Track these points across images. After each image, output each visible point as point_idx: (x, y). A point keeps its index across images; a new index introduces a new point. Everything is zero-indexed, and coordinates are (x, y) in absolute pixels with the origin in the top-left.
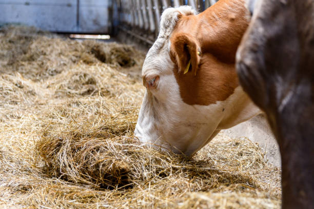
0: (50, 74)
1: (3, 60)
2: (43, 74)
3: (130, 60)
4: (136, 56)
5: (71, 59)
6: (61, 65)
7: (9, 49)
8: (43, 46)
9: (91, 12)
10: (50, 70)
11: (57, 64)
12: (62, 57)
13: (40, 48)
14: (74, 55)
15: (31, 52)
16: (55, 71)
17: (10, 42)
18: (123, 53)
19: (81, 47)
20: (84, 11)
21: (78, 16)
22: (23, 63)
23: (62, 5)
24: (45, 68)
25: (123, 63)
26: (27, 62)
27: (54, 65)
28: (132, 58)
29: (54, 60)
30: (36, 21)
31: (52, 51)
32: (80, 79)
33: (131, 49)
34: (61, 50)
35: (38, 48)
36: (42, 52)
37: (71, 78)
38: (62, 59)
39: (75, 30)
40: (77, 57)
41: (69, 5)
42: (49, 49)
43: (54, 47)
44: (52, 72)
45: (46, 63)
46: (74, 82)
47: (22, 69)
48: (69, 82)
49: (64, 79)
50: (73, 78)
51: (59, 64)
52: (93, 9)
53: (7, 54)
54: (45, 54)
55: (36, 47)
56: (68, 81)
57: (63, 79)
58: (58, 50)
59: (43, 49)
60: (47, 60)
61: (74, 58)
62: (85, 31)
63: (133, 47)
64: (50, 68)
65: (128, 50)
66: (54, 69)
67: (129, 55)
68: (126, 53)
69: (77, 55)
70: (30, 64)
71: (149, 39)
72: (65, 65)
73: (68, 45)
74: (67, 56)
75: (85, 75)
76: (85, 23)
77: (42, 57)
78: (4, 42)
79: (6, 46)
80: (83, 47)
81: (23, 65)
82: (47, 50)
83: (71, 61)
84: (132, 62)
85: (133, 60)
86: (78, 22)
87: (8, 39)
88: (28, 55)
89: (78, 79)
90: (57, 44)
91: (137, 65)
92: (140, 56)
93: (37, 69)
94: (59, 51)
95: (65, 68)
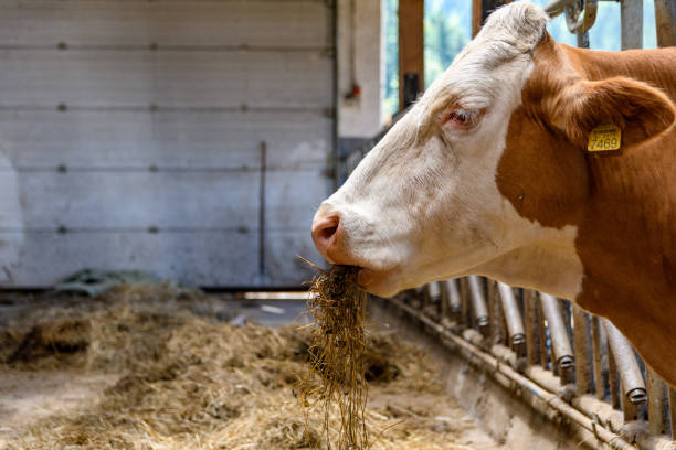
0: (212, 415)
1: (106, 372)
2: (198, 416)
3: (387, 365)
4: (401, 357)
5: (259, 378)
6: (235, 393)
7: (119, 345)
8: (194, 345)
9: (289, 243)
10: (212, 405)
11: (228, 390)
12: (239, 372)
13: (188, 350)
14: (264, 368)
15: (168, 358)
16: (224, 406)
17: (121, 328)
18: (370, 350)
19: (277, 340)
20: (275, 241)
21: (262, 251)
22: (153, 386)
23: (228, 231)
24: (202, 400)
25: (371, 374)
26: (160, 384)
27: (222, 394)
28: (391, 361)
29: (221, 381)
30: (173, 268)
31: (214, 355)
32: (285, 436)
33: (388, 340)
34: (235, 351)
35: (184, 348)
36: (193, 357)
37: (264, 434)
38: (237, 377)
39: (257, 282)
40: (271, 371)
41: (243, 230)
42: (208, 350)
43: (218, 347)
44: (217, 410)
45: (205, 389)
46: (272, 442)
47: (150, 400)
48: (261, 442)
49: (248, 437)
50: (268, 432)
51: (232, 391)
52: (295, 235)
53: (114, 356)
54: (199, 363)
55: (180, 345)
56: (256, 439)
57: (244, 435)
58: (227, 352)
59: (193, 350)
60: (205, 381)
61: (264, 375)
62: (278, 283)
63: (393, 336)
64: (212, 401)
65: (382, 344)
66: (221, 403)
67: (385, 355)
68: (377, 350)
69: (270, 367)
70: (167, 388)
71: (426, 314)
72: (246, 392)
73: (249, 337)
74: (250, 370)
75: (295, 427)
76: (278, 266)
77: (192, 369)
78: (108, 331)
79: (113, 339)
80: (283, 341)
81: (151, 391)
82: (204, 354)
83: (258, 382)
84: (392, 370)
85: (395, 367)
86: (262, 267)
87: (116, 323)
88: (160, 366)
89: (280, 434)
90: (226, 339)
91: (403, 377)
92: (410, 355)
93: (183, 402)
94: (231, 355)
95: (245, 398)
